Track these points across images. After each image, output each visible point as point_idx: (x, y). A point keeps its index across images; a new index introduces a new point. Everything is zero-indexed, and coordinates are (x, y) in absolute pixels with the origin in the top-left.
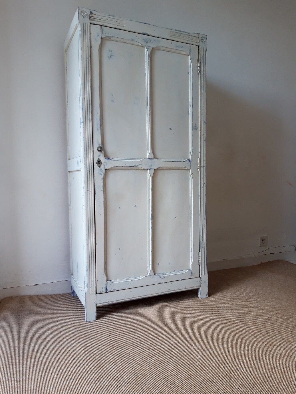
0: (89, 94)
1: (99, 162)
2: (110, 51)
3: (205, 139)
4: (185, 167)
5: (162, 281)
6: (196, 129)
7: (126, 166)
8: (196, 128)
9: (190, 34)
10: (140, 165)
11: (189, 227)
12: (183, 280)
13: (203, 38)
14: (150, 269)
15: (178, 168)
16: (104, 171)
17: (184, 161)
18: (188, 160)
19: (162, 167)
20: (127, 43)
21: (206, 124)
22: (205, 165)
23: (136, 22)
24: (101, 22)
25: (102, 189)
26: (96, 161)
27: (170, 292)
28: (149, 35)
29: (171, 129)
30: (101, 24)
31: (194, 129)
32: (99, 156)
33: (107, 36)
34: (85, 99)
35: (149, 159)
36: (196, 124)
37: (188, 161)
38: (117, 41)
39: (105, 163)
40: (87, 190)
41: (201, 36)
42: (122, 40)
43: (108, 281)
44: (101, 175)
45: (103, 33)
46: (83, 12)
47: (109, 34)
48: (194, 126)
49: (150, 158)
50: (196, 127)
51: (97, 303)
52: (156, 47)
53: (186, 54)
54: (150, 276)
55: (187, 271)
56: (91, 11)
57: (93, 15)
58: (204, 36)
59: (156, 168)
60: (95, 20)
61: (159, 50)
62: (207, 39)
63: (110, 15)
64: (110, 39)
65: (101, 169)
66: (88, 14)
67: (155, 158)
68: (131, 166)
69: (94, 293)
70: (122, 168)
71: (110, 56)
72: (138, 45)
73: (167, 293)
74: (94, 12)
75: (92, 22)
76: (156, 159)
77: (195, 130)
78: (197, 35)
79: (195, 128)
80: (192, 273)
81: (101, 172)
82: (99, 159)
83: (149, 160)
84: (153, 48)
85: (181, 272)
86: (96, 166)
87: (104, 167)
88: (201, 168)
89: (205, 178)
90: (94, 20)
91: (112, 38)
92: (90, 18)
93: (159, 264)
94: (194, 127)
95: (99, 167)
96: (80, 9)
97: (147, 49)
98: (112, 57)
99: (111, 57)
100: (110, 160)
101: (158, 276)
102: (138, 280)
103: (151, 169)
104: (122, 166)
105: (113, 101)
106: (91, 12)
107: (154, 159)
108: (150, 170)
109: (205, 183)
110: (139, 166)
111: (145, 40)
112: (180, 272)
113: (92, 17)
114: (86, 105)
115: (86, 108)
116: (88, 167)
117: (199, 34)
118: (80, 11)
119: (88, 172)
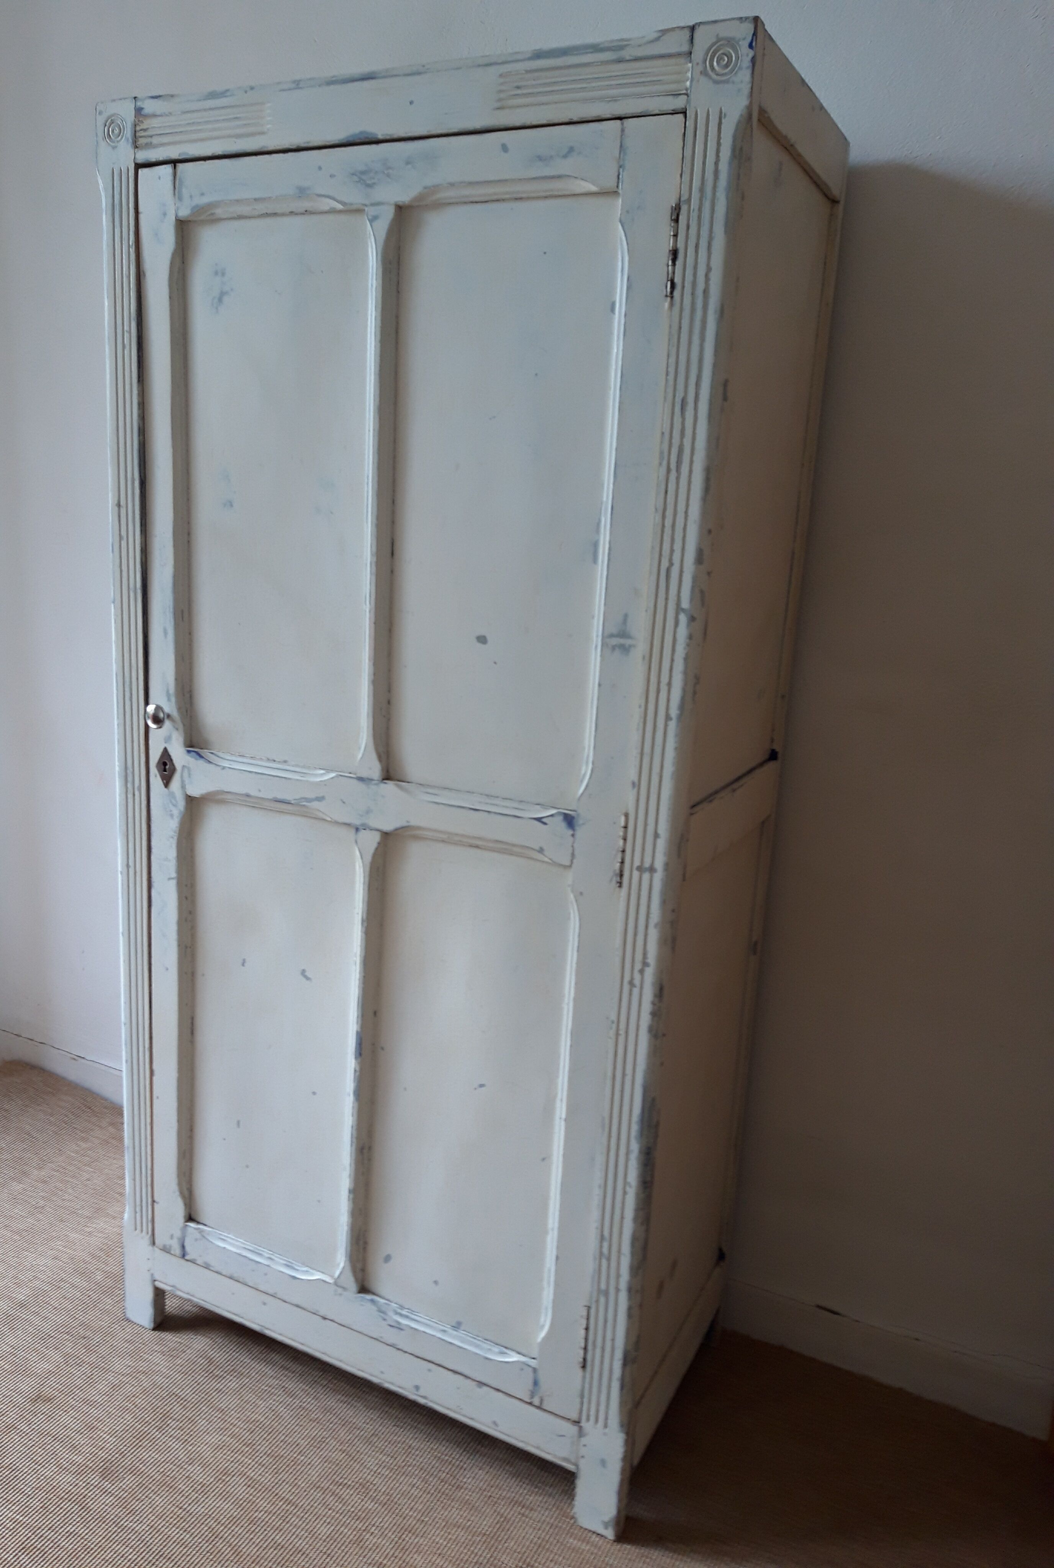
0: (132, 484)
1: (166, 766)
2: (216, 273)
3: (674, 712)
4: (541, 851)
5: (391, 1336)
6: (625, 650)
7: (261, 795)
8: (628, 642)
9: (627, 53)
10: (320, 799)
11: (545, 1159)
12: (485, 1388)
13: (720, 48)
14: (341, 1260)
15: (504, 848)
16: (181, 804)
17: (539, 820)
18: (561, 818)
19: (419, 828)
20: (283, 215)
21: (692, 619)
22: (659, 864)
23: (321, 85)
24: (175, 144)
25: (174, 875)
26: (155, 756)
27: (421, 1401)
28: (378, 142)
29: (482, 640)
30: (174, 153)
31: (614, 648)
32: (168, 739)
33: (199, 210)
34: (118, 505)
35: (361, 779)
36: (626, 616)
37: (559, 824)
38: (240, 217)
39: (186, 771)
40: (125, 863)
42: (261, 208)
43: (192, 1220)
44: (172, 816)
45: (180, 199)
46: (112, 122)
47: (202, 194)
48: (615, 631)
49: (364, 774)
50: (623, 634)
51: (157, 1277)
52: (420, 197)
53: (594, 188)
54: (340, 1290)
55: (514, 1358)
56: (139, 104)
57: (147, 123)
59: (388, 827)
60: (155, 140)
61: (439, 205)
63: (209, 97)
64: (212, 214)
65: (172, 795)
66: (129, 125)
67: (387, 776)
68: (280, 796)
69: (146, 1240)
70: (248, 801)
71: (216, 300)
72: (333, 211)
73: (411, 1397)
74: (149, 107)
75: (143, 156)
76: (390, 786)
77: (617, 652)
78: (678, 43)
79: (622, 641)
80: (536, 1383)
81: (171, 805)
82: (165, 750)
83: (361, 786)
84: (400, 209)
85: (485, 1346)
86: (156, 781)
87: (183, 787)
88: (632, 876)
89: (654, 935)
90: (149, 146)
91: (219, 212)
92: (135, 141)
93: (388, 1258)
94: (612, 636)
95: (167, 785)
96: (100, 112)
97: (371, 221)
98: (226, 299)
99: (220, 300)
100: (201, 762)
101: (374, 1308)
102: (294, 1278)
103: (365, 827)
104: (248, 796)
105: (232, 506)
106: (139, 111)
107: (382, 786)
108: (362, 833)
109: (652, 959)
110: (315, 804)
111: (363, 173)
112: (477, 1346)
113: (143, 134)
114: (124, 533)
115: (124, 543)
116: (130, 779)
117: (693, 29)
118: (101, 120)
119: (130, 796)
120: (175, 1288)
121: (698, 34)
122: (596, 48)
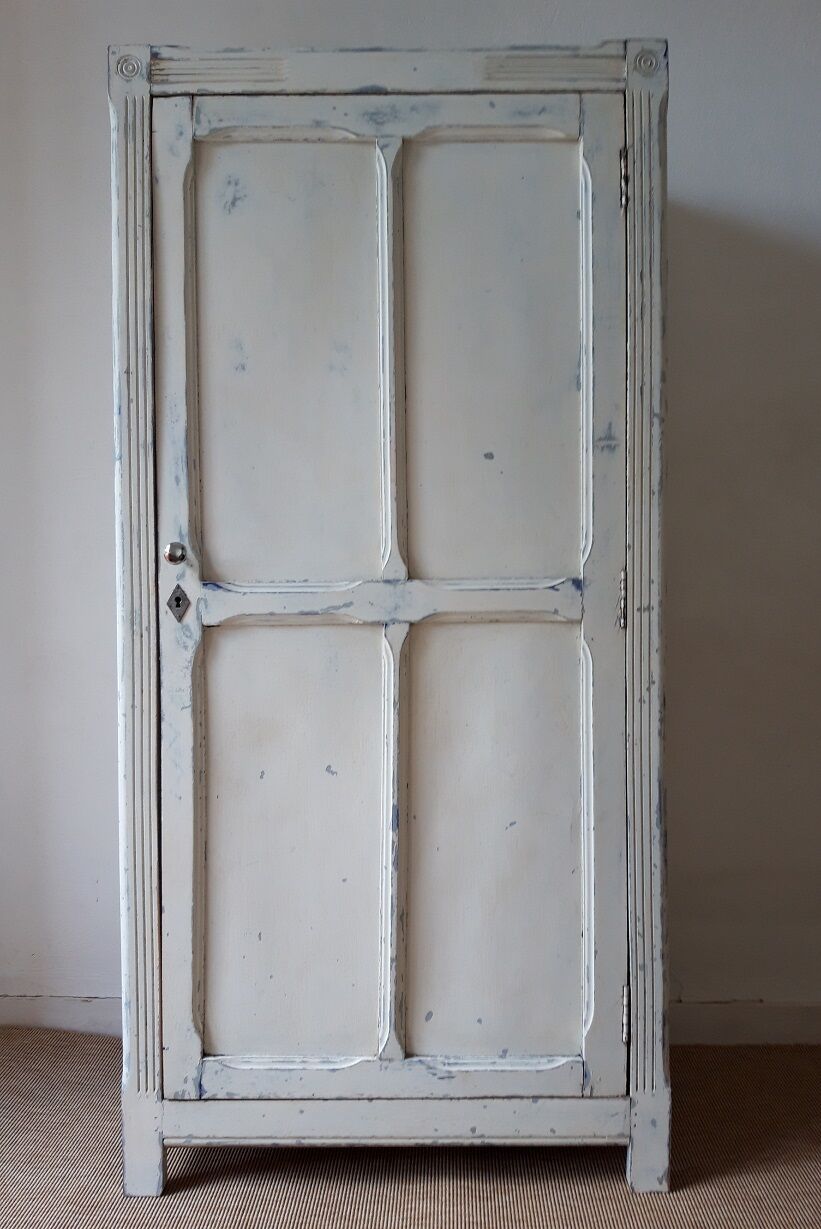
0: (144, 353)
1: (179, 601)
2: (229, 183)
3: (656, 487)
4: (556, 612)
5: (442, 1088)
6: (612, 449)
7: (286, 611)
8: (613, 443)
9: (581, 52)
10: (347, 605)
11: (575, 871)
12: (540, 1101)
13: (644, 55)
14: (385, 1032)
15: (522, 618)
16: (197, 634)
17: (553, 588)
18: (571, 582)
19: (446, 614)
20: (296, 141)
21: (662, 421)
22: (655, 602)
23: (334, 51)
24: (193, 82)
25: (188, 703)
26: (166, 595)
27: (477, 1142)
28: (386, 93)
29: (489, 456)
30: (192, 89)
31: (603, 448)
32: (181, 576)
33: (214, 131)
34: (128, 372)
35: (387, 582)
36: (610, 424)
37: (570, 588)
38: (257, 141)
39: (202, 602)
40: (130, 703)
41: (633, 49)
42: (277, 134)
43: (209, 1055)
44: (186, 647)
45: (198, 122)
46: (126, 60)
47: (221, 120)
48: (603, 436)
49: (391, 577)
50: (610, 437)
51: (165, 1134)
52: (423, 134)
53: (560, 135)
54: (385, 1064)
55: (563, 1060)
56: (154, 50)
57: (163, 65)
58: (648, 46)
59: (415, 617)
60: (171, 78)
61: (437, 142)
62: (666, 55)
63: (227, 50)
64: (228, 137)
65: (187, 628)
66: (144, 65)
67: (411, 576)
68: (307, 609)
69: (154, 1095)
70: (272, 621)
71: (229, 203)
72: (346, 141)
73: (467, 1142)
74: (165, 53)
75: (157, 89)
76: (416, 583)
77: (606, 451)
78: (615, 50)
79: (609, 442)
80: (585, 1075)
81: (184, 638)
82: (178, 587)
83: (389, 587)
84: (406, 142)
85: (535, 1061)
86: (168, 617)
87: (199, 617)
88: (634, 617)
89: (656, 658)
90: (165, 82)
91: (235, 135)
92: (150, 78)
93: (429, 1016)
94: (600, 439)
95: (180, 618)
96: (114, 53)
97: (381, 149)
98: (238, 203)
99: (233, 204)
100: (220, 591)
101: (423, 1067)
102: (334, 1070)
103: (394, 621)
104: (272, 614)
105: (244, 368)
106: (155, 56)
107: (409, 584)
108: (391, 628)
109: (656, 677)
110: (343, 611)
111: (373, 114)
112: (527, 1064)
113: (158, 72)
114: (133, 395)
115: (133, 406)
116: (137, 621)
117: (625, 43)
118: (113, 60)
119: (137, 638)
120: (191, 1137)
121: (629, 46)
122: (558, 48)
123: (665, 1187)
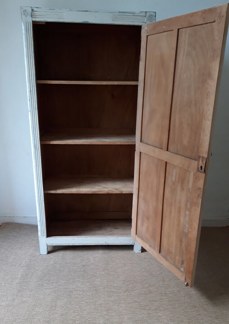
0: (34, 87)
9: (135, 15)
13: (151, 16)
23: (76, 11)
24: (42, 18)
27: (106, 244)
30: (42, 20)
34: (31, 91)
40: (36, 164)
41: (148, 14)
46: (25, 11)
56: (32, 8)
57: (35, 13)
58: (151, 13)
60: (37, 17)
62: (155, 16)
63: (50, 9)
66: (30, 12)
69: (45, 237)
73: (104, 244)
74: (35, 9)
75: (34, 19)
78: (143, 14)
90: (35, 17)
92: (32, 16)
96: (22, 9)
106: (32, 10)
113: (33, 15)
114: (32, 97)
115: (32, 99)
116: (36, 147)
117: (146, 12)
118: (22, 11)
120: (52, 244)
122: (130, 13)
123: (140, 252)
